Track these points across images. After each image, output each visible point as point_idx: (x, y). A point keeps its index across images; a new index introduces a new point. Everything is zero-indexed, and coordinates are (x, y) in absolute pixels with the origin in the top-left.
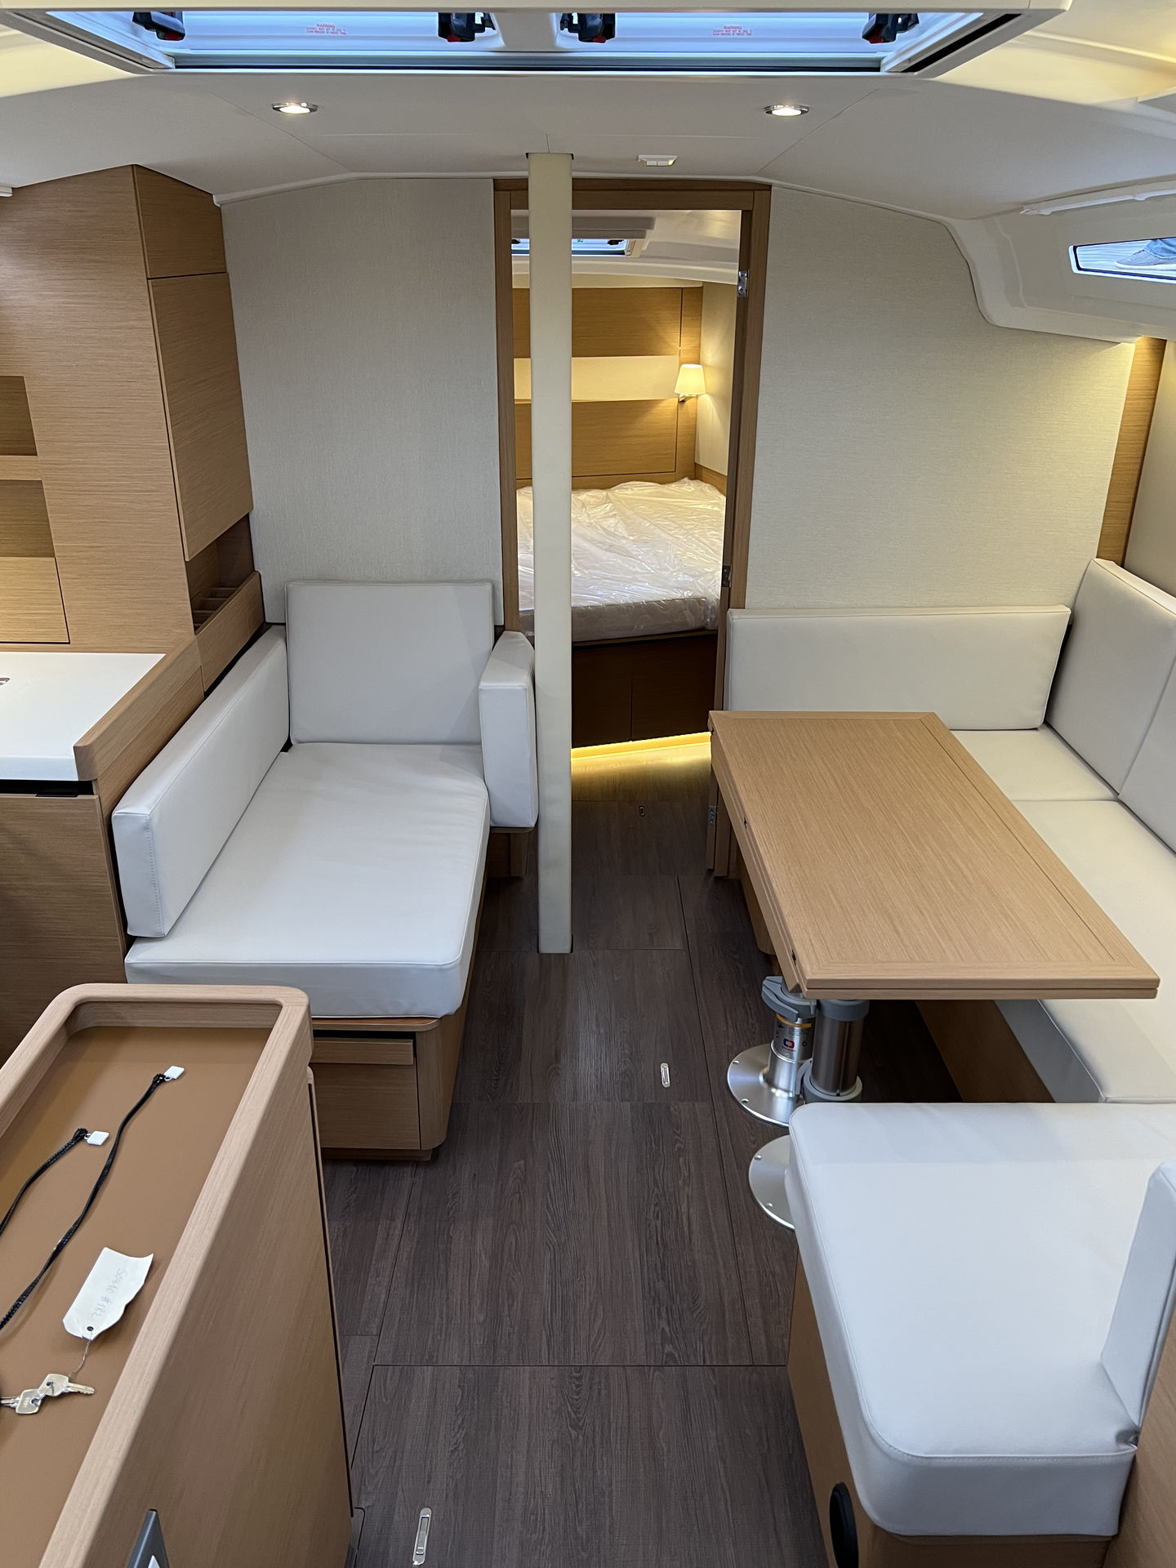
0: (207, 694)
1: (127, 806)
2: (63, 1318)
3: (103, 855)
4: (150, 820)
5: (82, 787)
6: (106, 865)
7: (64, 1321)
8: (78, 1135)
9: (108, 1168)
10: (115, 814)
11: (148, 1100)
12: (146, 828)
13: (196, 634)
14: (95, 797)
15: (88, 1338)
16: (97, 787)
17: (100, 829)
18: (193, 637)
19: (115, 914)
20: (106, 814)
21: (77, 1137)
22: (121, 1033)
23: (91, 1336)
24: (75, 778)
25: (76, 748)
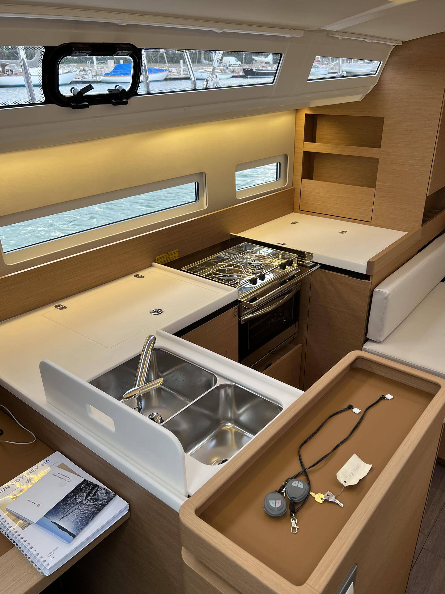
0: (419, 251)
1: (380, 288)
2: (337, 473)
3: (366, 305)
4: (389, 296)
5: (366, 277)
6: (366, 309)
7: (337, 474)
8: (350, 407)
9: (359, 423)
10: (376, 290)
11: (377, 404)
12: (386, 298)
13: (422, 226)
14: (370, 282)
15: (344, 485)
16: (372, 278)
17: (368, 294)
18: (420, 227)
19: (364, 328)
20: (372, 289)
21: (349, 407)
22: (370, 374)
23: (346, 485)
24: (365, 273)
25: (368, 262)
